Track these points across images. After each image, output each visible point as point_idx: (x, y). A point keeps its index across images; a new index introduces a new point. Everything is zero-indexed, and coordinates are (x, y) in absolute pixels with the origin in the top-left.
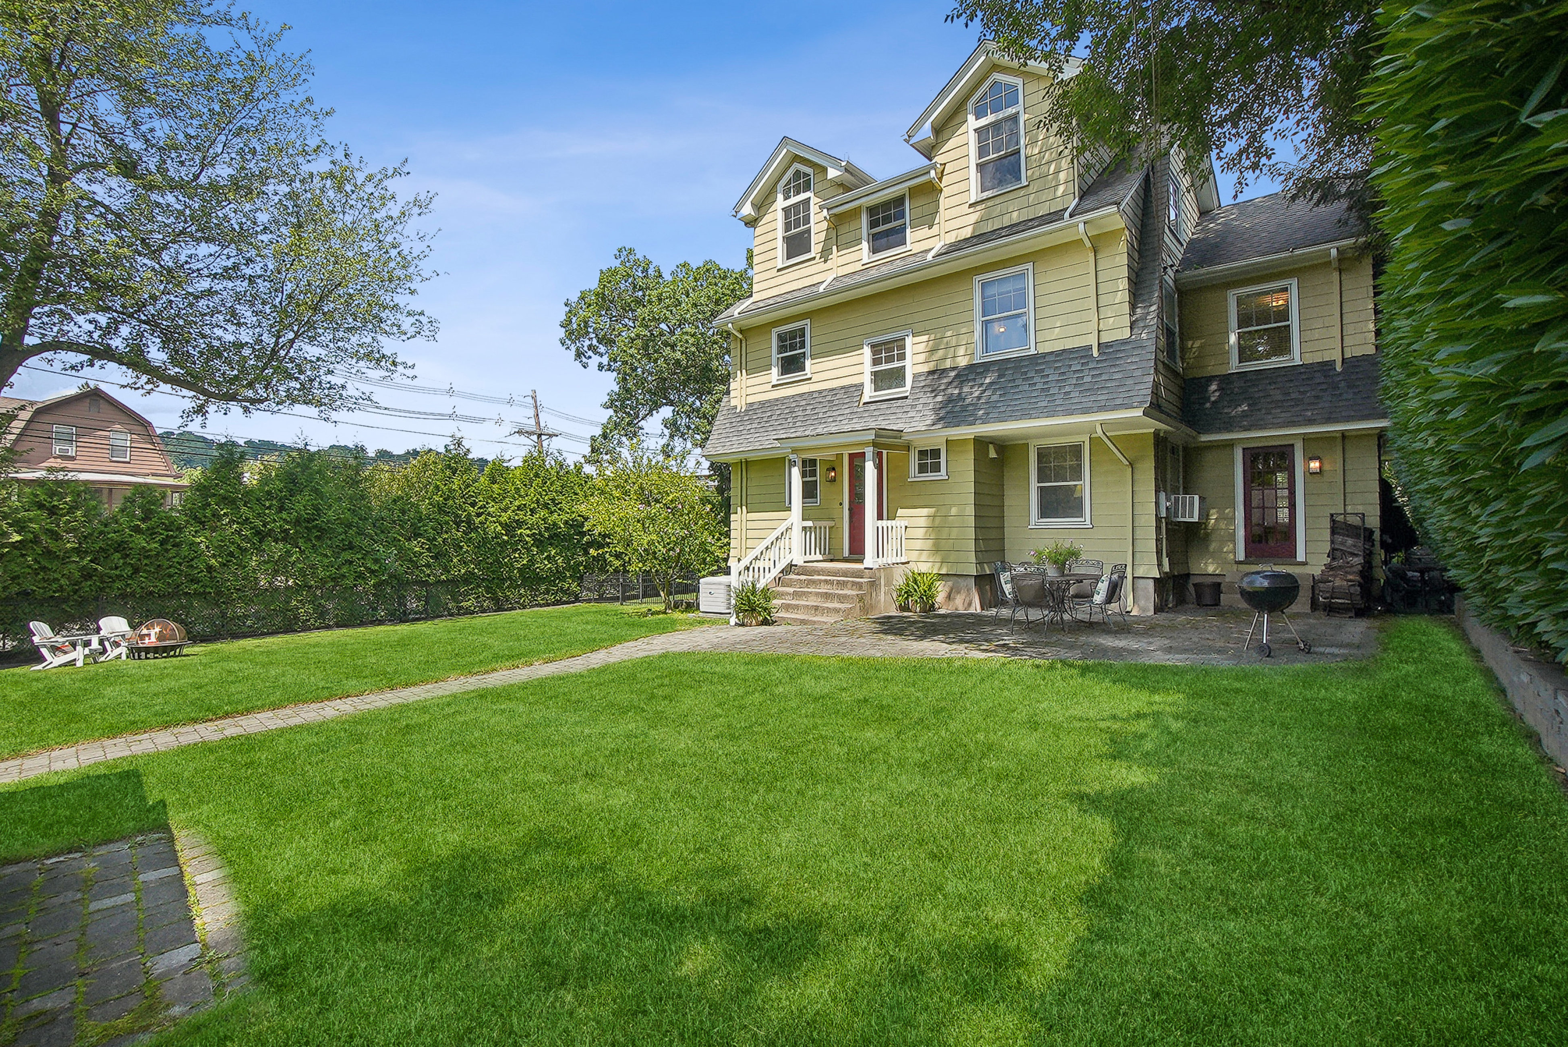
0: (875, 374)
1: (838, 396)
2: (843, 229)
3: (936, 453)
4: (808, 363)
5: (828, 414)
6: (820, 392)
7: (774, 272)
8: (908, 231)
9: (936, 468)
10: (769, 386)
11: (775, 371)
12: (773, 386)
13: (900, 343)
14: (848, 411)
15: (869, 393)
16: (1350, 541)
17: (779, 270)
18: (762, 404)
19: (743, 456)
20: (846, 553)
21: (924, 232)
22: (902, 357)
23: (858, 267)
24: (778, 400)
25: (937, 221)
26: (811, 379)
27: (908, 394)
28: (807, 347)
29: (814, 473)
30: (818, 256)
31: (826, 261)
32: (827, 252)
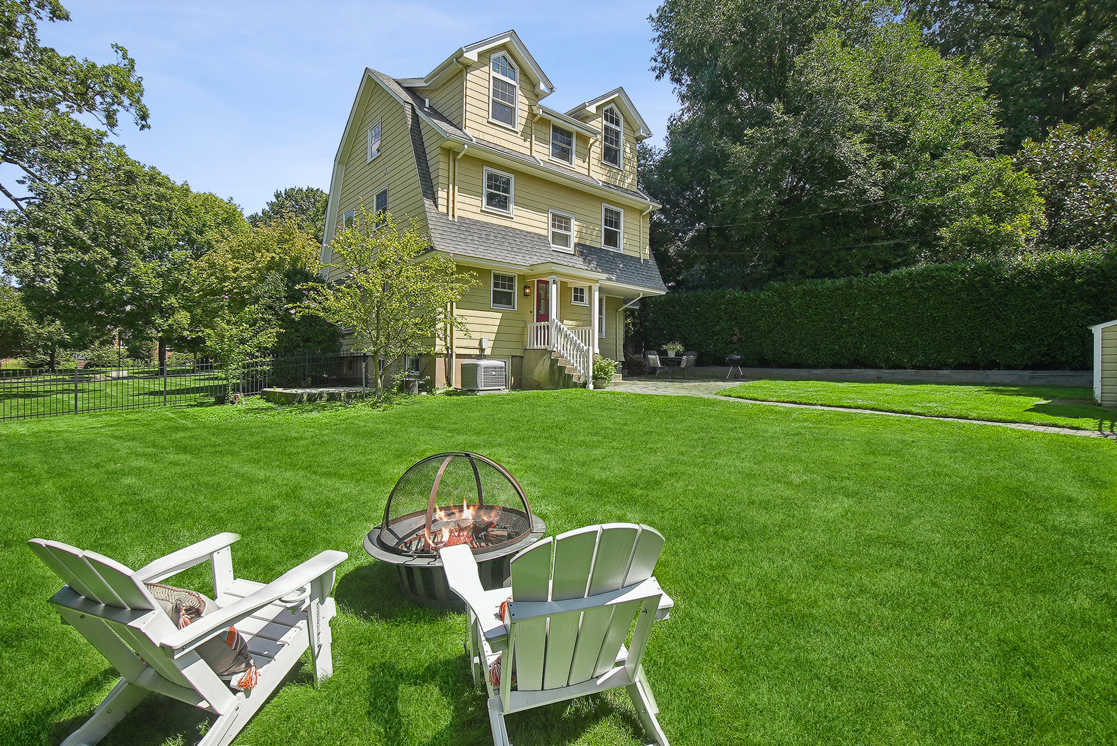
0: (553, 233)
2: (538, 127)
4: (512, 206)
6: (521, 231)
7: (485, 122)
8: (574, 156)
9: (582, 299)
10: (479, 210)
11: (484, 200)
12: (482, 211)
13: (567, 220)
15: (553, 245)
17: (489, 122)
18: (474, 222)
22: (568, 229)
24: (486, 223)
25: (587, 160)
26: (512, 218)
27: (573, 253)
28: (512, 195)
29: (511, 287)
30: (520, 133)
31: (525, 140)
32: (526, 135)
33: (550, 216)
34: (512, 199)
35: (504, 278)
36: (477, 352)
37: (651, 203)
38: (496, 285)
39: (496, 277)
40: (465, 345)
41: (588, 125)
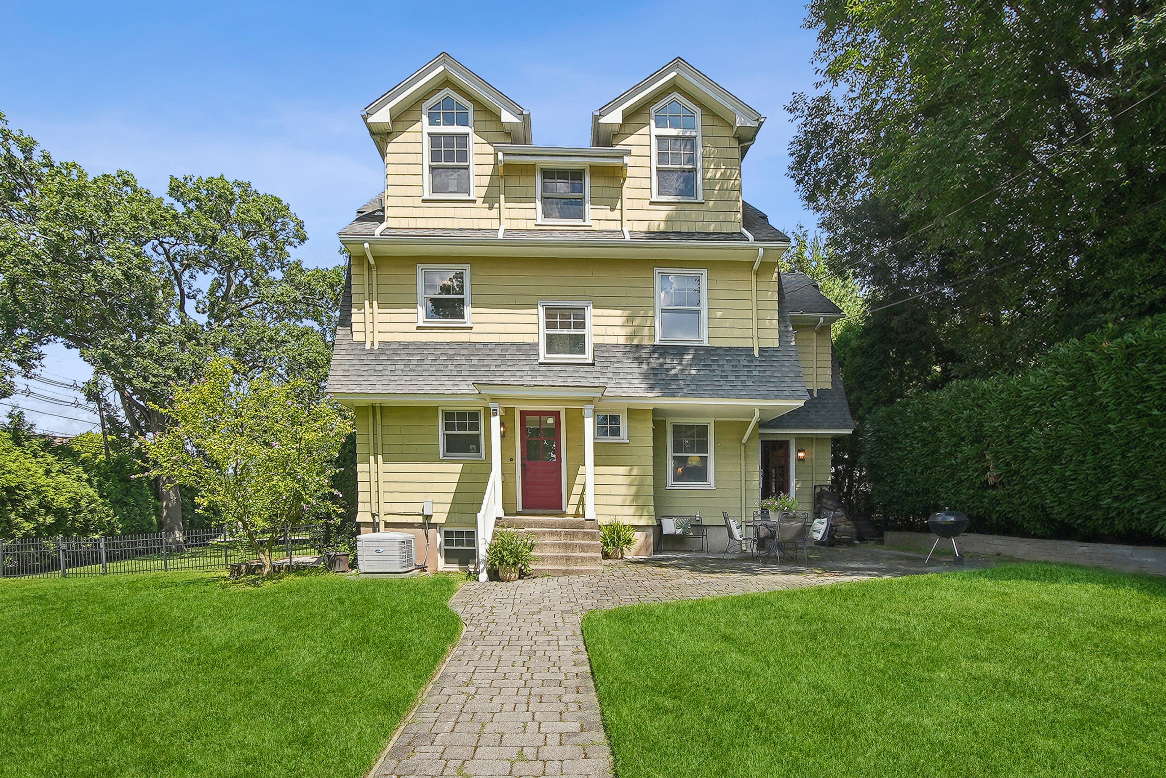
0: (549, 337)
1: (509, 352)
2: (513, 181)
3: (615, 419)
4: (468, 310)
5: (503, 368)
6: (485, 344)
7: (418, 202)
8: (588, 206)
9: (616, 432)
10: (413, 328)
11: (421, 311)
12: (418, 328)
13: (578, 312)
14: (527, 368)
15: (543, 356)
16: (830, 502)
17: (424, 201)
18: (405, 346)
19: (377, 400)
20: (520, 508)
21: (605, 212)
22: (582, 325)
23: (531, 225)
24: (426, 343)
25: (619, 206)
26: (471, 328)
27: (591, 362)
28: (467, 296)
29: (476, 427)
30: (480, 201)
31: (490, 208)
32: (490, 200)
33: (542, 312)
34: (467, 300)
35: (462, 415)
36: (420, 520)
37: (758, 244)
38: (448, 427)
39: (448, 415)
40: (402, 511)
41: (617, 147)
